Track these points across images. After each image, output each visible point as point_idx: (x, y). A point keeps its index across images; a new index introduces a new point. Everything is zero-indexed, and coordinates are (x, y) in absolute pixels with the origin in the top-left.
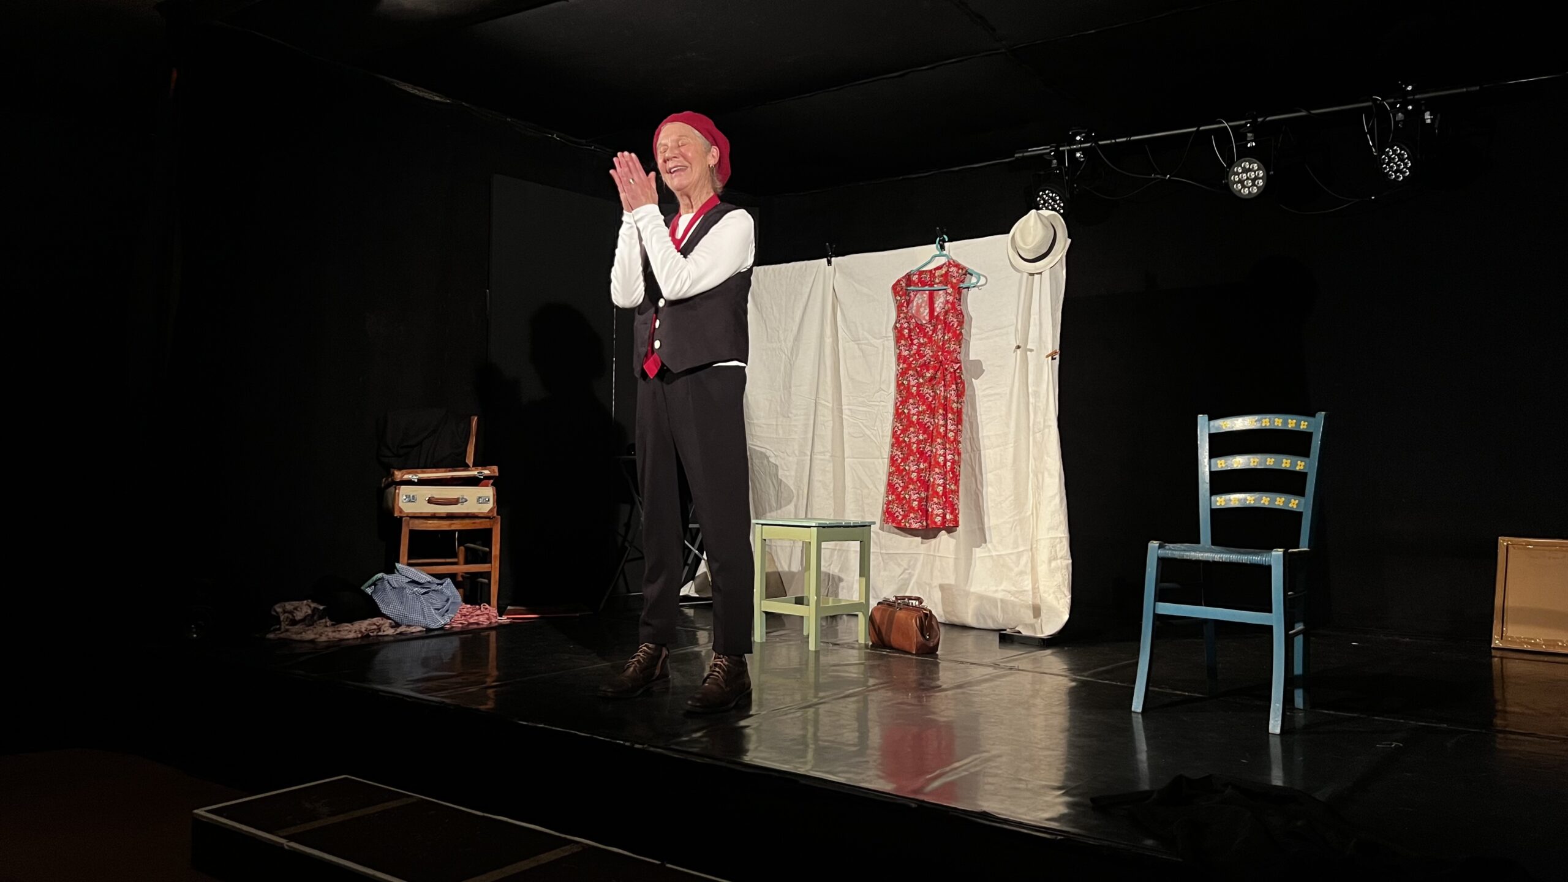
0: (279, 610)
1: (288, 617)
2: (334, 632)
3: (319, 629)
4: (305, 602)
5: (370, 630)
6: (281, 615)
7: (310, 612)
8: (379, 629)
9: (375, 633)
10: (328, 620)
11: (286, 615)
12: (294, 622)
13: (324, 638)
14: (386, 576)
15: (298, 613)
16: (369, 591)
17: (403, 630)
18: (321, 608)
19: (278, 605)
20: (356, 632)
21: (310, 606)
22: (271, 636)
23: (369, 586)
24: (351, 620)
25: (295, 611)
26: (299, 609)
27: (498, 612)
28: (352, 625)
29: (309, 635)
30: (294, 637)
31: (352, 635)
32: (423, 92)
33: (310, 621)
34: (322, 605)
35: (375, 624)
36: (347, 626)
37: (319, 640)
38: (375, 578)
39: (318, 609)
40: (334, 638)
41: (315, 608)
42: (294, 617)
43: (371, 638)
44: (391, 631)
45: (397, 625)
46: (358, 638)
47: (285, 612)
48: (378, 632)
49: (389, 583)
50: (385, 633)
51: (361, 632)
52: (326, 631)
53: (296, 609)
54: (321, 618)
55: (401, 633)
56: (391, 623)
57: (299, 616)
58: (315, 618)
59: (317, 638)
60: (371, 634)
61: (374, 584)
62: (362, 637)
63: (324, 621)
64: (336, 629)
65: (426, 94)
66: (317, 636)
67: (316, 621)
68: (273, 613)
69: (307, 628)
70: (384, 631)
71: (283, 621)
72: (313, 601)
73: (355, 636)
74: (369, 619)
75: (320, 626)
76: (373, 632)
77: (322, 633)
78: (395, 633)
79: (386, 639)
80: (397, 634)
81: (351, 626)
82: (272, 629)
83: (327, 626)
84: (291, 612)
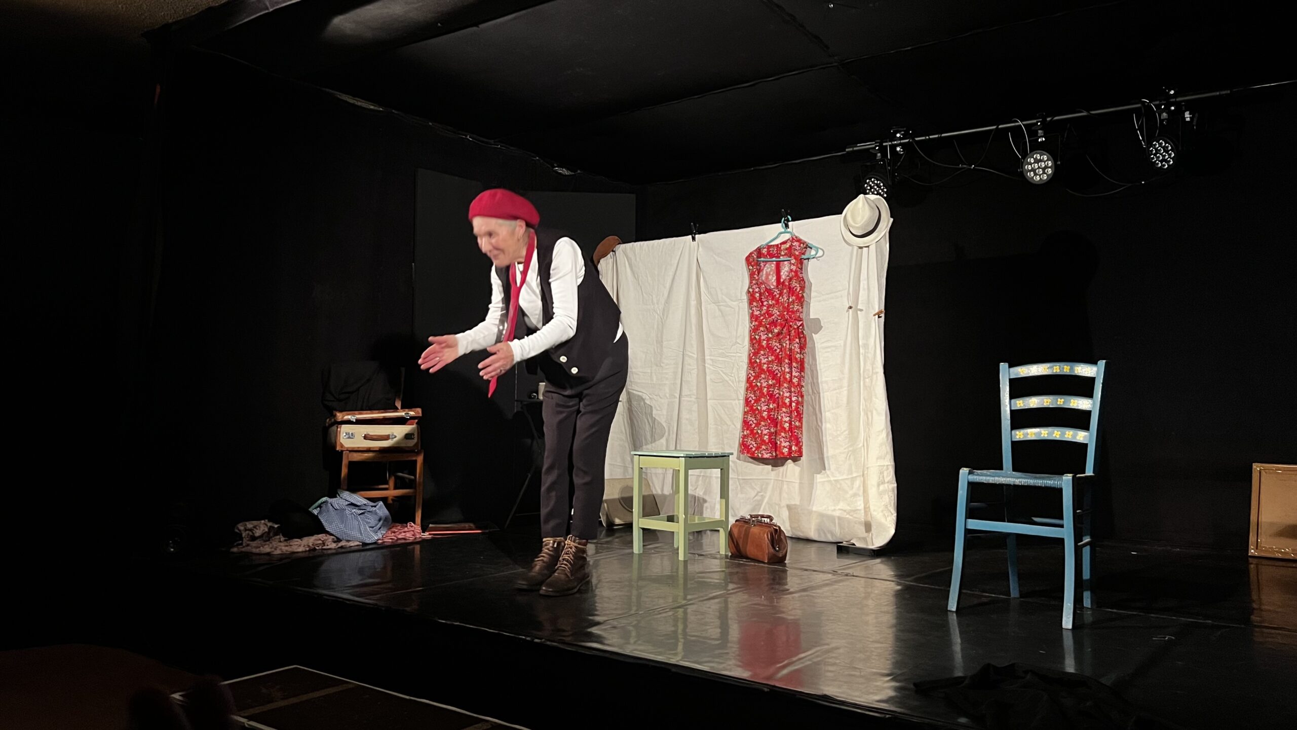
0: (242, 528)
1: (248, 534)
2: (287, 546)
3: (275, 543)
4: (263, 521)
5: (316, 545)
6: (243, 532)
7: (266, 530)
8: (324, 544)
9: (320, 547)
10: (281, 536)
11: (247, 532)
12: (253, 538)
13: (278, 552)
14: (330, 500)
15: (257, 531)
16: (315, 512)
17: (343, 544)
18: (276, 526)
19: (241, 524)
20: (304, 546)
21: (266, 525)
22: (235, 550)
23: (316, 508)
24: (300, 537)
25: (255, 529)
26: (258, 527)
27: (422, 529)
28: (302, 540)
29: (266, 549)
30: (254, 550)
31: (301, 549)
32: (360, 102)
33: (267, 537)
34: (276, 524)
35: (320, 540)
36: (297, 541)
37: (274, 553)
38: (320, 502)
39: (273, 527)
40: (287, 551)
41: (271, 527)
42: (253, 533)
43: (317, 551)
44: (333, 546)
45: (338, 540)
46: (306, 551)
47: (246, 530)
48: (323, 546)
49: (331, 505)
50: (328, 547)
51: (309, 546)
52: (279, 546)
53: (255, 527)
54: (276, 534)
55: (342, 547)
56: (333, 539)
57: (258, 533)
58: (271, 535)
59: (273, 551)
60: (317, 548)
61: (320, 506)
62: (309, 551)
63: (278, 537)
64: (288, 544)
65: (363, 104)
66: (273, 550)
67: (271, 537)
68: (237, 531)
69: (264, 543)
70: (328, 545)
71: (245, 537)
72: (269, 521)
73: (304, 550)
74: (316, 535)
75: (275, 541)
76: (318, 546)
77: (277, 547)
78: (336, 547)
79: (330, 552)
80: (339, 548)
81: (301, 542)
82: (235, 544)
83: (280, 542)
84: (251, 530)
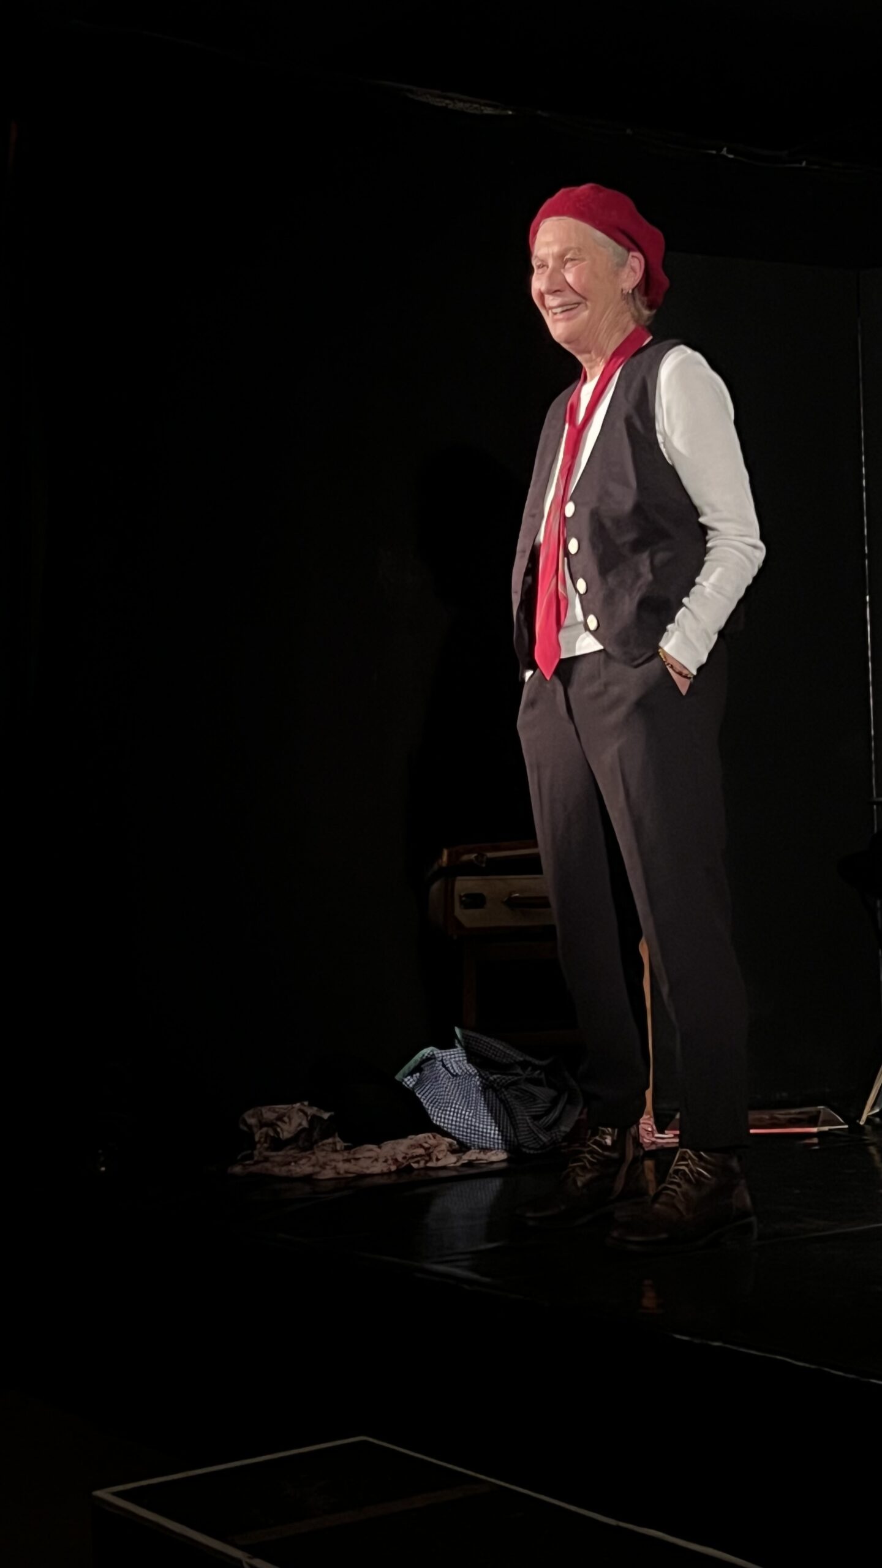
0: (252, 1121)
1: (267, 1135)
2: (348, 1161)
3: (320, 1155)
4: (298, 1105)
5: (413, 1157)
6: (255, 1130)
7: (305, 1124)
8: (429, 1155)
9: (422, 1164)
10: (338, 1139)
11: (264, 1129)
12: (277, 1144)
13: (328, 1173)
14: (437, 1052)
15: (285, 1127)
16: (410, 1082)
17: (473, 1157)
18: (326, 1116)
19: (251, 1112)
20: (386, 1161)
21: (305, 1114)
22: (237, 1169)
23: (411, 1074)
24: (378, 1140)
25: (279, 1123)
26: (286, 1119)
28: (380, 1147)
29: (303, 1168)
30: (277, 1170)
31: (378, 1168)
33: (306, 1141)
34: (327, 1111)
35: (421, 1146)
36: (371, 1150)
37: (320, 1177)
38: (418, 1057)
39: (321, 1119)
40: (346, 1172)
41: (314, 1117)
42: (277, 1133)
43: (416, 1172)
44: (451, 1160)
45: (462, 1148)
46: (390, 1173)
47: (262, 1124)
48: (427, 1162)
49: (444, 1066)
50: (440, 1164)
51: (396, 1161)
52: (334, 1160)
53: (280, 1118)
54: (325, 1135)
55: (470, 1164)
56: (451, 1145)
57: (287, 1131)
58: (315, 1134)
59: (317, 1173)
60: (415, 1166)
61: (418, 1069)
62: (398, 1171)
63: (330, 1140)
64: (351, 1156)
66: (317, 1169)
67: (316, 1142)
68: (243, 1127)
69: (300, 1155)
70: (438, 1160)
71: (259, 1142)
72: (311, 1105)
73: (385, 1170)
74: (410, 1137)
75: (323, 1150)
76: (418, 1162)
77: (325, 1164)
78: (458, 1164)
79: (443, 1174)
80: (463, 1165)
81: (378, 1150)
82: (239, 1157)
83: (335, 1151)
84: (272, 1125)
